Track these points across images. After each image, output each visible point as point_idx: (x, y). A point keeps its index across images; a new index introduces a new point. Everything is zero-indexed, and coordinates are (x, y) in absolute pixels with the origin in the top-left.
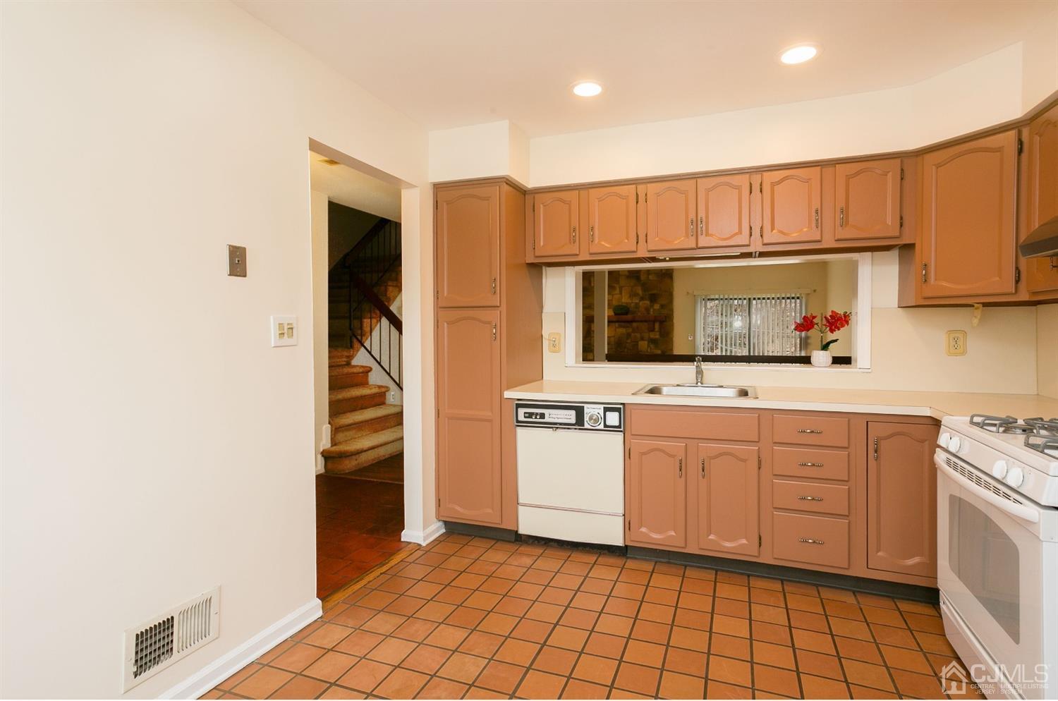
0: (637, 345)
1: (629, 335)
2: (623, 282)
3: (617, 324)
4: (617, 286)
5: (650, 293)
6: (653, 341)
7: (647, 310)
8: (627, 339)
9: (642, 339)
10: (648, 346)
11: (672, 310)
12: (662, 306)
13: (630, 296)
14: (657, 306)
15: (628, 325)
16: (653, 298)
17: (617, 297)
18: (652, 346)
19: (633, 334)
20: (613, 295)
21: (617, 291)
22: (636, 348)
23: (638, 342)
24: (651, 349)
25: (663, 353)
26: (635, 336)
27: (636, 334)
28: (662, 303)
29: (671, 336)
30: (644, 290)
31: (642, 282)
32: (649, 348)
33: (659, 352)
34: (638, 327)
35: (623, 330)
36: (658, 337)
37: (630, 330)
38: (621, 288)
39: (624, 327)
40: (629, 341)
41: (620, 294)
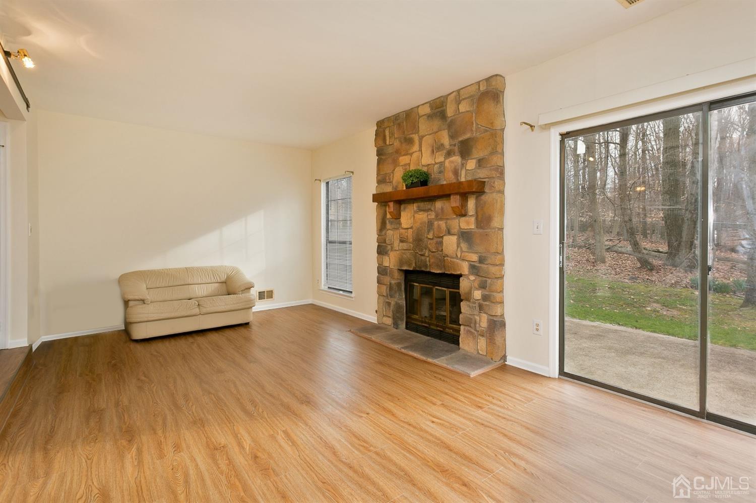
0: (441, 243)
1: (430, 224)
2: (424, 126)
3: (415, 206)
4: (416, 137)
5: (461, 139)
6: (465, 236)
7: (456, 173)
8: (429, 231)
9: (449, 233)
10: (458, 245)
11: (500, 172)
12: (481, 163)
13: (433, 152)
14: (471, 164)
15: (426, 205)
16: (465, 149)
17: (415, 155)
18: (464, 246)
19: (436, 223)
20: (411, 154)
21: (416, 147)
22: (440, 249)
23: (442, 237)
24: (462, 251)
25: (481, 260)
26: (439, 226)
27: (440, 222)
28: (481, 154)
29: (495, 223)
30: (452, 137)
31: (449, 120)
32: (459, 249)
33: (474, 258)
34: (442, 209)
35: (423, 217)
36: (473, 226)
37: (432, 216)
38: (421, 140)
39: (424, 211)
40: (431, 235)
41: (420, 150)
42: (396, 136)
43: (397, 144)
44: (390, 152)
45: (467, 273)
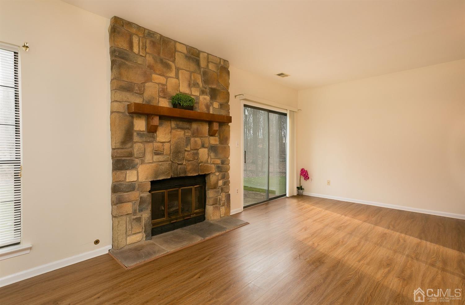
0: (197, 154)
1: (187, 140)
2: (180, 61)
3: (173, 124)
4: (172, 65)
5: (210, 86)
6: (213, 149)
7: (208, 107)
8: (187, 145)
9: (203, 146)
10: (209, 155)
12: (221, 105)
13: (189, 85)
14: (216, 105)
15: (186, 125)
16: (214, 94)
17: (172, 81)
18: (212, 155)
19: (192, 139)
20: (167, 78)
21: (173, 74)
22: (196, 158)
23: (198, 149)
25: (222, 162)
26: (195, 142)
27: (196, 139)
30: (206, 82)
31: (202, 70)
32: (209, 158)
33: (219, 161)
34: (197, 129)
35: (180, 133)
36: (218, 143)
37: (189, 134)
38: (178, 69)
39: (182, 129)
40: (188, 149)
41: (177, 77)
42: (147, 50)
43: (150, 59)
44: (139, 62)
45: (215, 172)
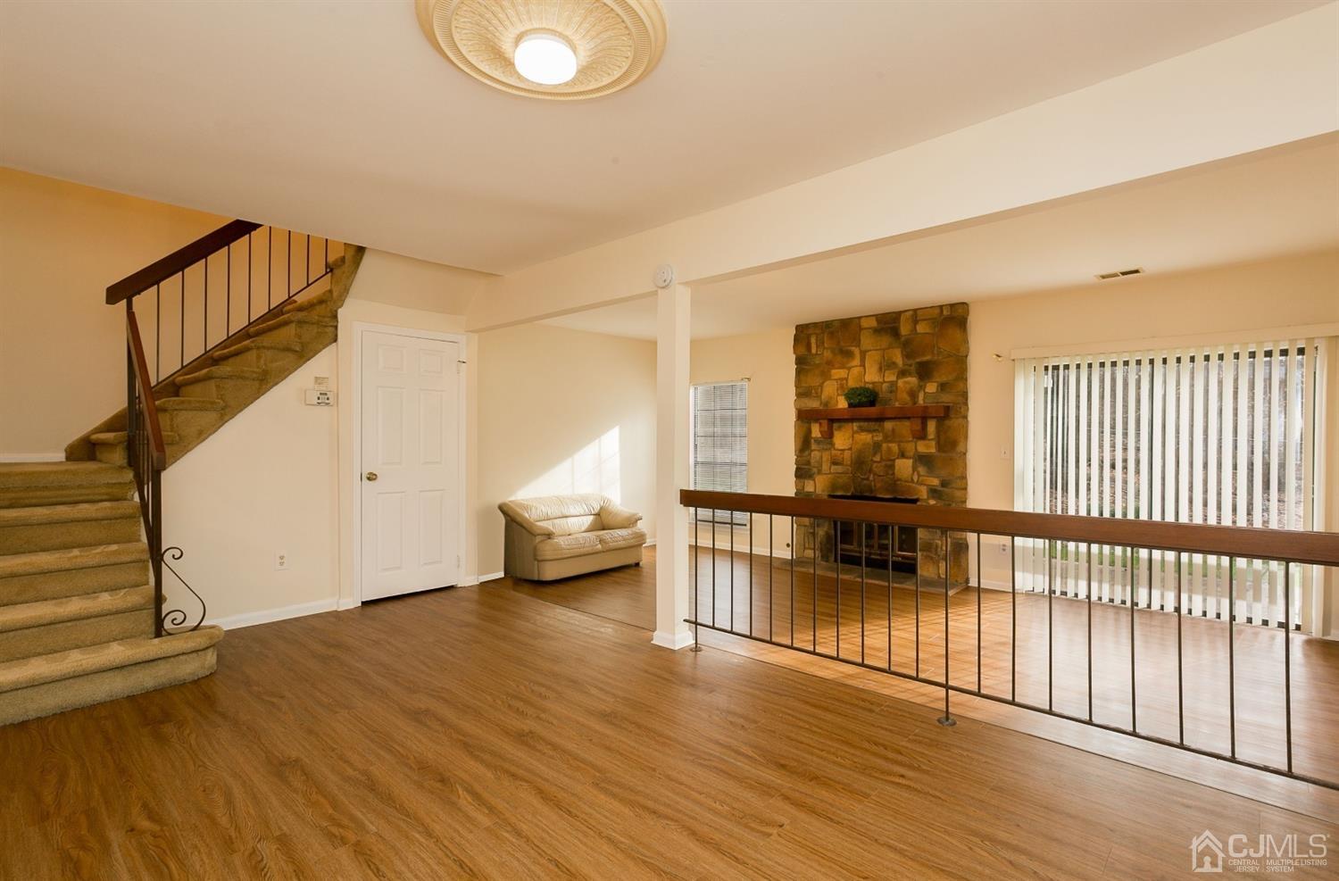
0: (892, 467)
1: (877, 447)
2: (867, 341)
3: (855, 425)
4: (856, 351)
5: (918, 360)
6: (923, 460)
7: (913, 394)
8: (875, 454)
9: (903, 455)
10: (914, 469)
11: (965, 395)
12: (943, 387)
13: (880, 369)
14: (931, 388)
15: (872, 425)
16: (925, 372)
17: (856, 371)
18: (922, 470)
19: (884, 445)
20: (849, 369)
21: (857, 361)
22: (891, 472)
23: (894, 460)
24: (919, 475)
25: (944, 484)
26: (889, 449)
27: (890, 445)
28: (944, 379)
29: (960, 448)
30: (907, 356)
31: (903, 339)
32: (916, 473)
33: (935, 482)
34: (893, 430)
35: (866, 438)
36: (933, 450)
37: (879, 437)
38: (863, 354)
39: (869, 431)
40: (877, 458)
41: (863, 365)
42: (826, 345)
43: (828, 354)
44: (817, 362)
45: (925, 497)
